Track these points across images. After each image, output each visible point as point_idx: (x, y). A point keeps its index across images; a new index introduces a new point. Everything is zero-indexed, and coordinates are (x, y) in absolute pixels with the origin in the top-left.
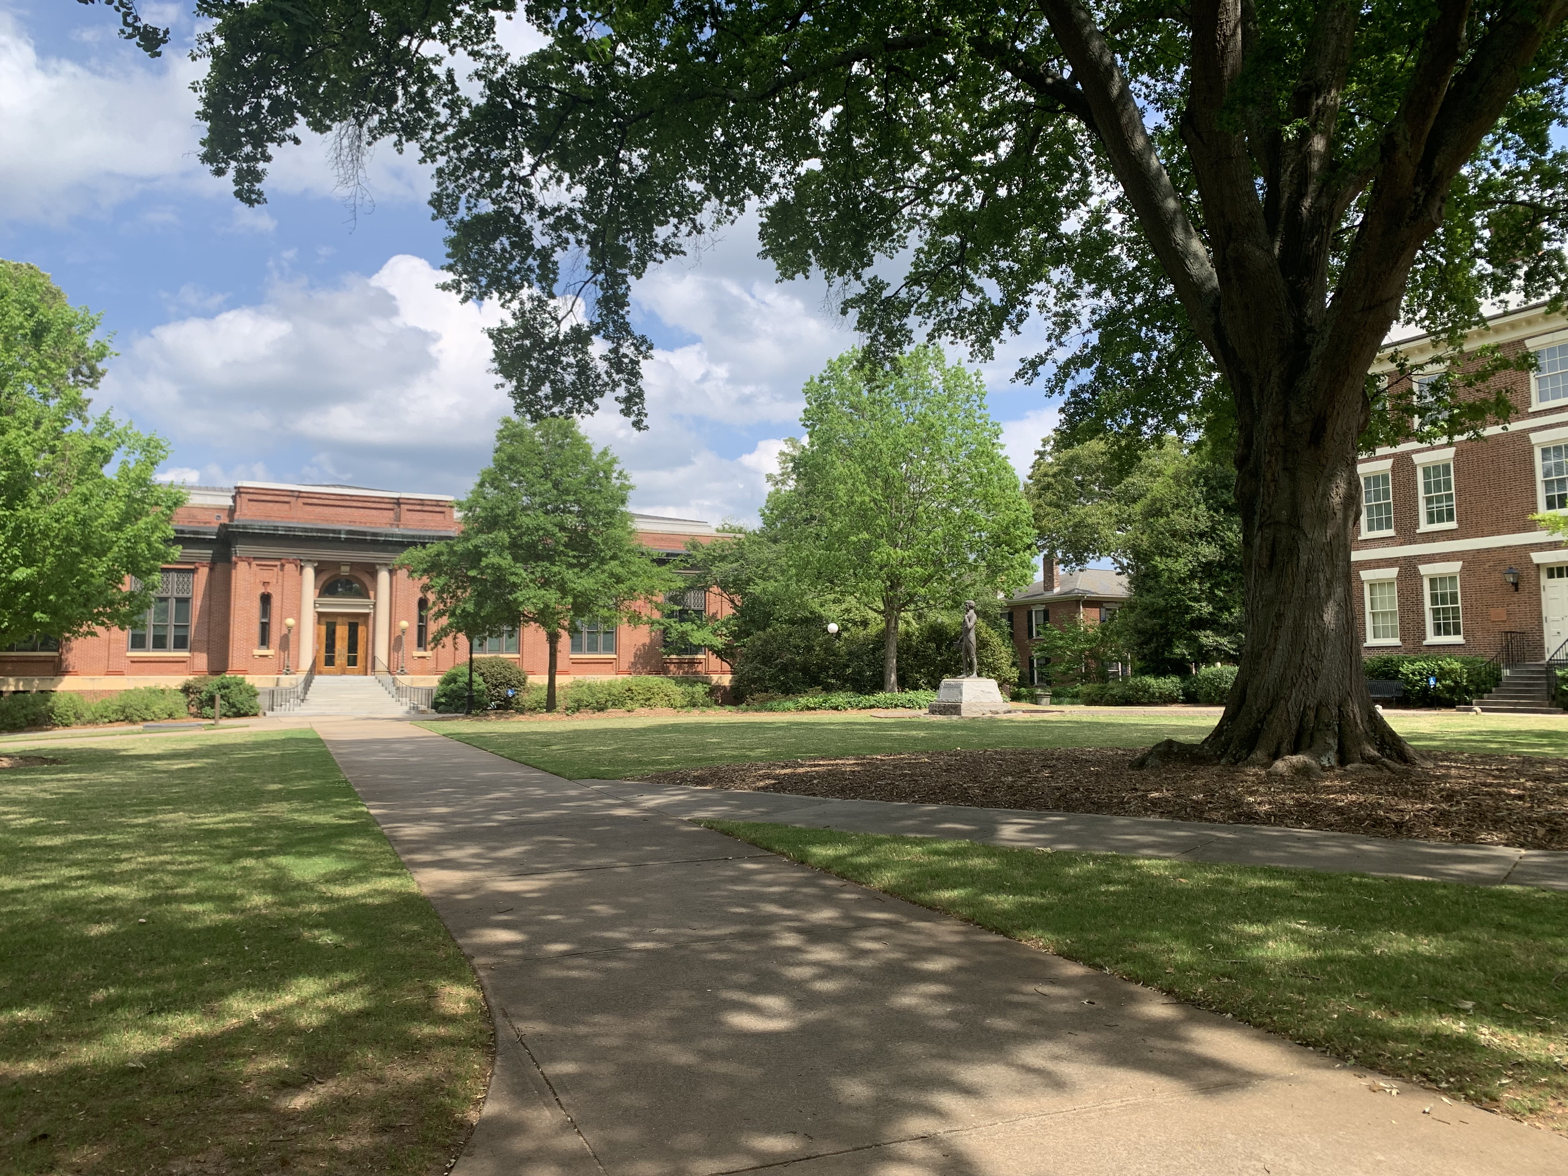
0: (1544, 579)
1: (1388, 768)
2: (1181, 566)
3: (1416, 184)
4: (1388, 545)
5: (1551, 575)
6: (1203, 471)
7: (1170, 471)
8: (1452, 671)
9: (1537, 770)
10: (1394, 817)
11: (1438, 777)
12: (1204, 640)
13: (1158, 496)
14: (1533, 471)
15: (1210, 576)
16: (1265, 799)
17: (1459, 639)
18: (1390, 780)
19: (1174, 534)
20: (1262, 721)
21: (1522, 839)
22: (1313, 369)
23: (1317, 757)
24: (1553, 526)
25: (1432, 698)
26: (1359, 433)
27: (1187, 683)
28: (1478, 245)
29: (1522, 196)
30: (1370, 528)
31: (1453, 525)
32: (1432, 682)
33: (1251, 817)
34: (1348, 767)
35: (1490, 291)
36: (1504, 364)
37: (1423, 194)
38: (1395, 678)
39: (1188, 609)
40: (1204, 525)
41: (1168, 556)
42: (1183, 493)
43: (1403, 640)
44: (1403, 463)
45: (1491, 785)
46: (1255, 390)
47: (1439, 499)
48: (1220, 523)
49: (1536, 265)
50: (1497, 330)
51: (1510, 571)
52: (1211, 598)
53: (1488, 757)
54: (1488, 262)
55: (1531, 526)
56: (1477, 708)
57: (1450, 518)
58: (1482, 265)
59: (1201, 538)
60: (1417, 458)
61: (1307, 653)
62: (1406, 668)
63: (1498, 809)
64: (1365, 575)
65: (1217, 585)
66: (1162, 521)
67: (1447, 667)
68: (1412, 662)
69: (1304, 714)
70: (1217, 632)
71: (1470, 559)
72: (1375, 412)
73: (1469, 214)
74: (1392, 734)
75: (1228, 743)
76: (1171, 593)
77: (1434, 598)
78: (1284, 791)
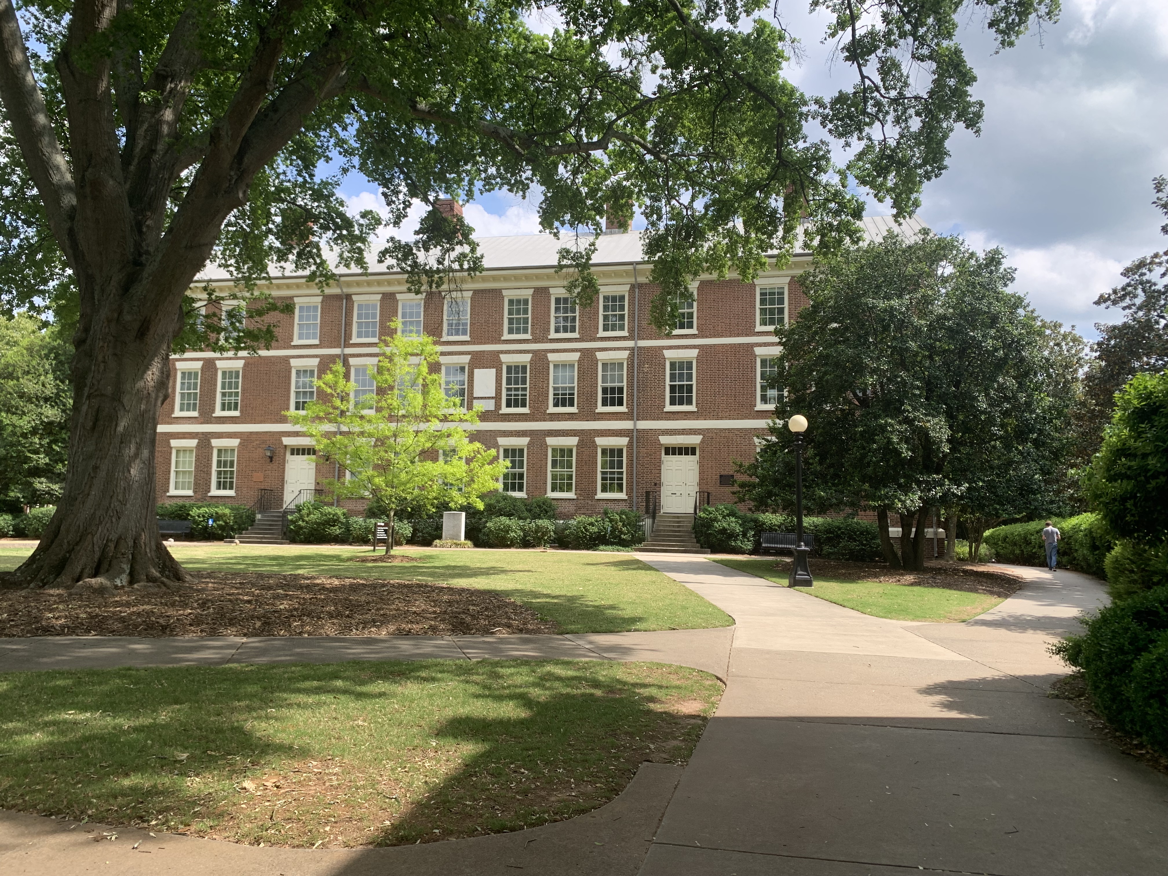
0: (288, 456)
1: (165, 585)
2: (25, 423)
3: (231, 169)
4: (192, 423)
5: (292, 454)
6: (54, 348)
7: (25, 342)
8: (225, 515)
9: (265, 582)
10: (161, 621)
11: (198, 591)
12: (38, 486)
13: (11, 361)
14: (289, 384)
15: (50, 433)
16: (63, 614)
17: (231, 493)
18: (165, 594)
19: (22, 395)
20: (70, 552)
21: (245, 631)
22: (144, 282)
23: (112, 579)
24: (296, 421)
25: (209, 534)
26: (174, 337)
27: (18, 521)
28: (271, 226)
29: (300, 202)
30: (182, 410)
31: (237, 413)
32: (210, 522)
33: (48, 630)
34: (136, 586)
35: (275, 258)
36: (273, 307)
37: (235, 177)
38: (186, 519)
39: (28, 460)
40: (50, 391)
41: (13, 414)
42: (34, 363)
43: (195, 492)
44: (209, 365)
45: (233, 594)
46: (97, 288)
47: (230, 394)
48: (64, 391)
49: (304, 249)
50: (279, 287)
51: (269, 448)
52: (49, 451)
53: (236, 574)
54: (277, 239)
55: (283, 420)
56: (237, 541)
57: (236, 409)
58: (272, 241)
59: (46, 402)
60: (219, 364)
61: (114, 499)
62: (194, 512)
63: (233, 611)
64: (174, 443)
65: (55, 441)
66: (11, 383)
67: (220, 512)
68: (199, 508)
69: (106, 545)
70: (50, 480)
71: (246, 438)
72: (189, 324)
73: (267, 203)
74: (171, 559)
75: (40, 569)
76: (12, 445)
77: (219, 462)
78: (80, 607)
